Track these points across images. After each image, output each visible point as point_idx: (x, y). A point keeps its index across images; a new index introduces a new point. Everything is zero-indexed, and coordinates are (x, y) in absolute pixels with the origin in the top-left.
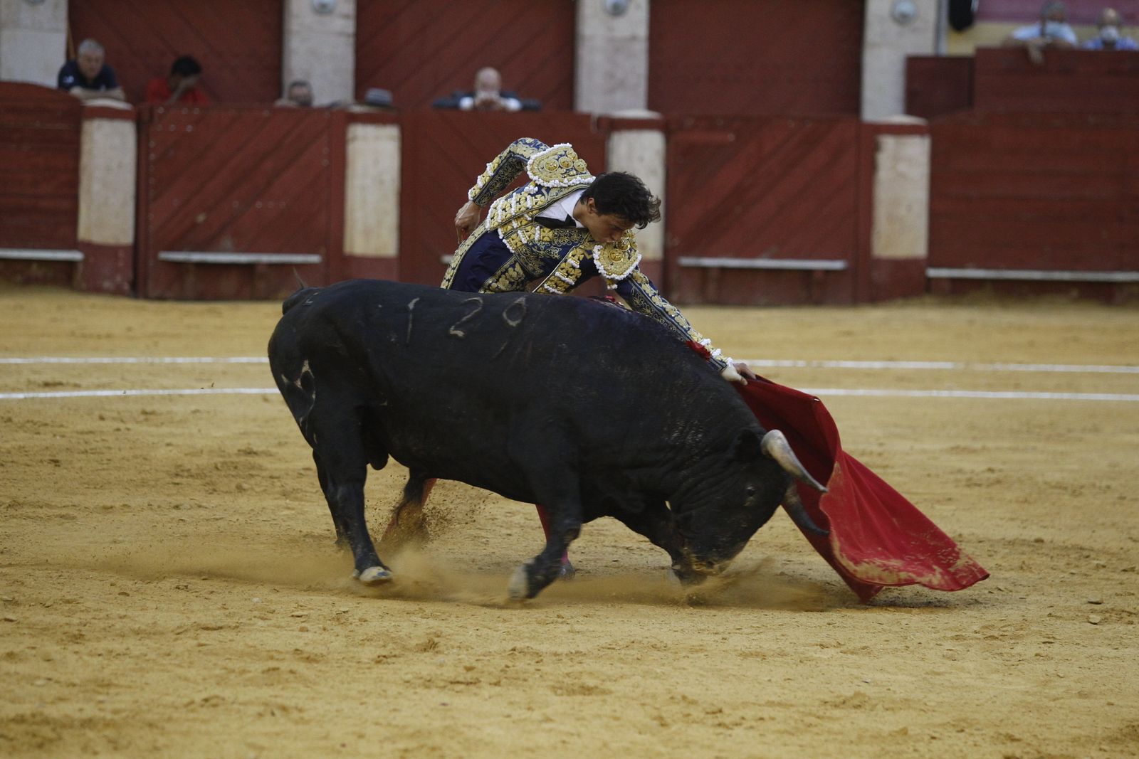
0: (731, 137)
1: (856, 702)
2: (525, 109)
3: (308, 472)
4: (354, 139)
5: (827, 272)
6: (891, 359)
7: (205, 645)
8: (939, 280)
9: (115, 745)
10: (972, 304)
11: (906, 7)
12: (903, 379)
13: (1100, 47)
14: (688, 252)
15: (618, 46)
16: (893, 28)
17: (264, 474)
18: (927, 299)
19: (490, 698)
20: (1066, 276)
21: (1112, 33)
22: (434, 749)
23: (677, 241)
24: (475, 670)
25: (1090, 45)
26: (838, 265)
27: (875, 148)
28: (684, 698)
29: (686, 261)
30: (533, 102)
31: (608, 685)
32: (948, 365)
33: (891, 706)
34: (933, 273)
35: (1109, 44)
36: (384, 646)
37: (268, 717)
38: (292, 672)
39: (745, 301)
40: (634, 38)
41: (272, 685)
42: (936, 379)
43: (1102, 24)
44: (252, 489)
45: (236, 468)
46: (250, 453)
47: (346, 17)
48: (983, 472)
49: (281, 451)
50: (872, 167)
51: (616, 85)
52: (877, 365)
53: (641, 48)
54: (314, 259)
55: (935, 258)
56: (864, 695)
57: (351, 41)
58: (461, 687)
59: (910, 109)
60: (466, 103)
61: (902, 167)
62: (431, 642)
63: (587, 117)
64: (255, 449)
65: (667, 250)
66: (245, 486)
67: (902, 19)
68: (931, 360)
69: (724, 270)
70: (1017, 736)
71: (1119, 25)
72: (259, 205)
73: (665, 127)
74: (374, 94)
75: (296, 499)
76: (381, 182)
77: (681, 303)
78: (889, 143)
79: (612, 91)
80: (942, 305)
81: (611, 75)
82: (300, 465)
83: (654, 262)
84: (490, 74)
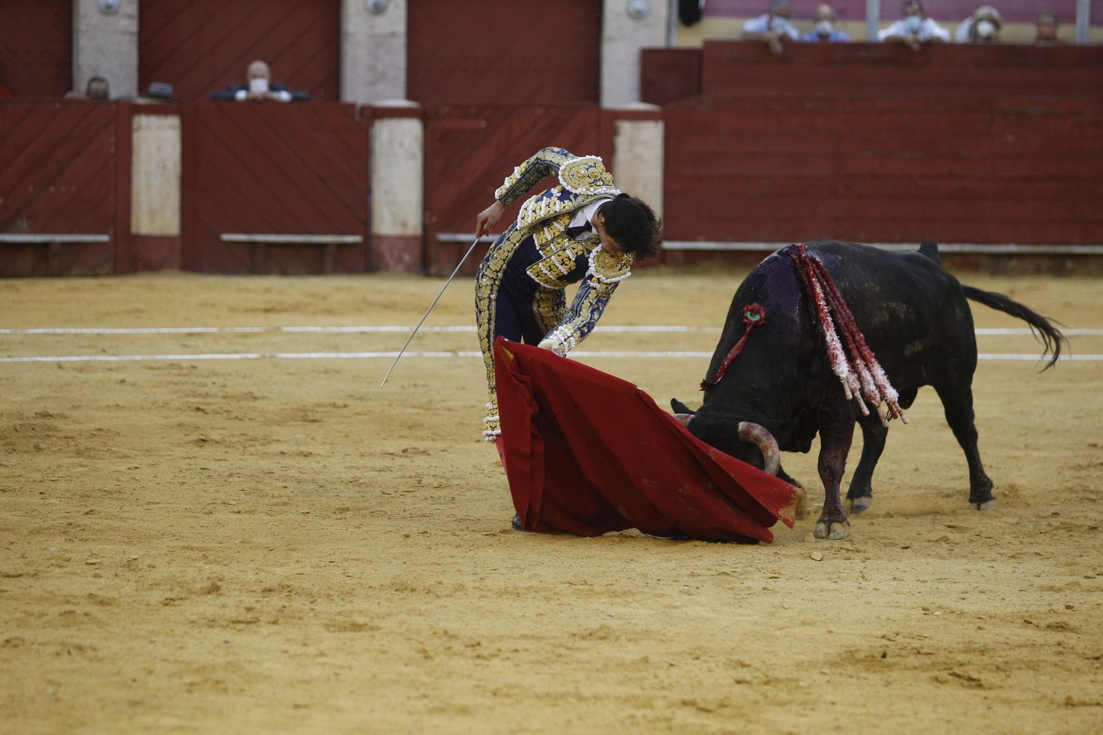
0: (483, 124)
1: (602, 634)
2: (295, 100)
3: (101, 433)
4: (139, 128)
6: (631, 324)
7: (6, 591)
8: (673, 251)
10: (705, 272)
11: (639, 5)
12: (641, 342)
13: (816, 39)
14: (444, 229)
15: (379, 42)
16: (629, 24)
17: (61, 434)
18: (663, 269)
19: (269, 635)
21: (826, 26)
22: (217, 682)
23: (434, 219)
24: (255, 611)
25: (807, 38)
27: (614, 132)
28: (446, 632)
29: (444, 237)
30: (302, 94)
31: (376, 622)
32: (682, 329)
33: (634, 637)
34: (667, 245)
35: (824, 37)
36: (171, 590)
37: (65, 656)
38: (86, 614)
40: (393, 35)
41: (69, 626)
42: (671, 341)
43: (817, 19)
44: (49, 448)
45: (33, 429)
46: (46, 415)
47: (130, 17)
49: (76, 414)
50: (611, 150)
51: (377, 78)
52: (618, 329)
53: (400, 44)
54: (104, 238)
55: (668, 232)
56: (608, 628)
57: (135, 39)
58: (243, 626)
59: (644, 98)
60: (241, 95)
61: (639, 150)
62: (214, 586)
63: (352, 106)
64: (51, 412)
65: (425, 227)
66: (42, 446)
67: (637, 16)
68: (667, 324)
70: (747, 662)
71: (832, 19)
72: (52, 189)
73: (423, 115)
74: (156, 87)
75: (89, 457)
76: (164, 168)
77: (441, 276)
78: (626, 127)
79: (374, 82)
80: (675, 274)
81: (373, 68)
82: (92, 426)
83: (414, 238)
84: (259, 67)
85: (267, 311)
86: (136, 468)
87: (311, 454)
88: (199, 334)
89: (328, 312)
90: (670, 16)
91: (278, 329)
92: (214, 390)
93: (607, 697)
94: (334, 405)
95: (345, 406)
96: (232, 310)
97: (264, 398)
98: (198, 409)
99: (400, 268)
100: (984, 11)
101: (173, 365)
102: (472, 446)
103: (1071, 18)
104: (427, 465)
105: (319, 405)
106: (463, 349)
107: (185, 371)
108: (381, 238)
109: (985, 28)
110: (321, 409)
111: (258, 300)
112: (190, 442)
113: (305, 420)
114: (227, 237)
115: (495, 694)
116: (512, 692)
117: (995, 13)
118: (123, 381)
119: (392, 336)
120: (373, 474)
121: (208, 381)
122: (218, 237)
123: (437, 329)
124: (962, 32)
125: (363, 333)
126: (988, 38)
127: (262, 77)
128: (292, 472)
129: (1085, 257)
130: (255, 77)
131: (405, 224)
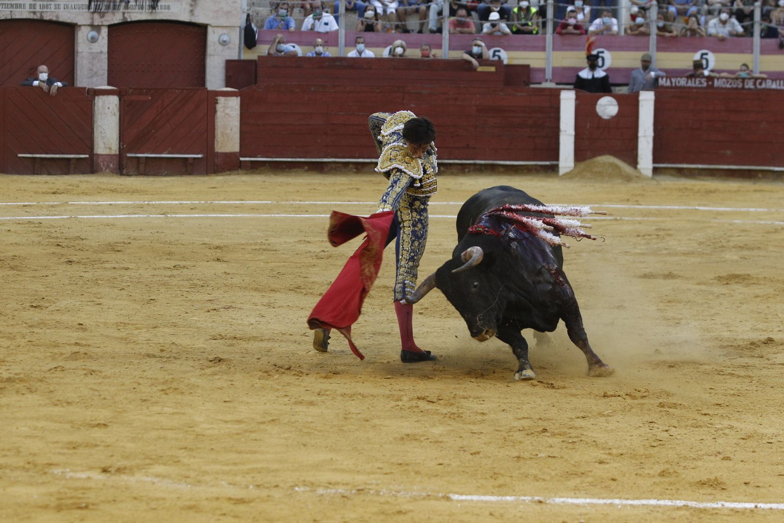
0: (149, 98)
2: (64, 86)
3: (15, 258)
5: (194, 159)
8: (245, 162)
9: (30, 390)
10: (260, 173)
11: (225, 38)
12: (253, 209)
13: (315, 55)
14: (130, 151)
15: (94, 56)
16: (221, 47)
18: (240, 171)
20: (303, 160)
21: (320, 49)
22: (176, 389)
23: (125, 146)
24: (165, 351)
25: (310, 55)
26: (200, 156)
27: (215, 102)
29: (129, 155)
32: (269, 203)
34: (241, 159)
35: (319, 54)
39: (157, 174)
40: (101, 52)
41: (81, 360)
42: (268, 209)
43: (315, 45)
48: (320, 252)
50: (215, 111)
51: (93, 74)
53: (105, 56)
55: (242, 153)
58: (165, 359)
59: (228, 85)
60: (36, 83)
61: (227, 111)
63: (84, 89)
65: (121, 150)
67: (224, 43)
68: (259, 200)
69: (147, 158)
71: (323, 46)
73: (119, 94)
75: (19, 270)
77: (128, 175)
78: (221, 100)
79: (92, 77)
80: (246, 174)
81: (91, 70)
82: (11, 254)
83: (115, 155)
84: (44, 68)
85: (54, 193)
86: (47, 276)
87: (128, 268)
88: (29, 205)
89: (84, 193)
90: (240, 44)
91: (67, 203)
92: (59, 235)
93: (378, 395)
94: (124, 243)
95: (129, 243)
96: (36, 193)
97: (85, 239)
98: (58, 245)
99: (107, 171)
100: (398, 42)
101: (29, 222)
102: (205, 263)
103: (440, 46)
104: (191, 274)
105: (116, 243)
106: (168, 213)
107: (37, 225)
108: (98, 155)
109: (399, 50)
110: (118, 245)
111: (45, 188)
112: (62, 263)
113: (113, 250)
114: (20, 155)
115: (319, 394)
116: (328, 393)
117: (404, 43)
118: (9, 231)
119: (127, 206)
120: (167, 278)
121: (53, 230)
122: (17, 156)
123: (146, 202)
124: (385, 53)
125: (111, 205)
126: (400, 55)
127: (45, 72)
128: (126, 278)
129: (450, 164)
130: (42, 72)
131: (110, 148)
